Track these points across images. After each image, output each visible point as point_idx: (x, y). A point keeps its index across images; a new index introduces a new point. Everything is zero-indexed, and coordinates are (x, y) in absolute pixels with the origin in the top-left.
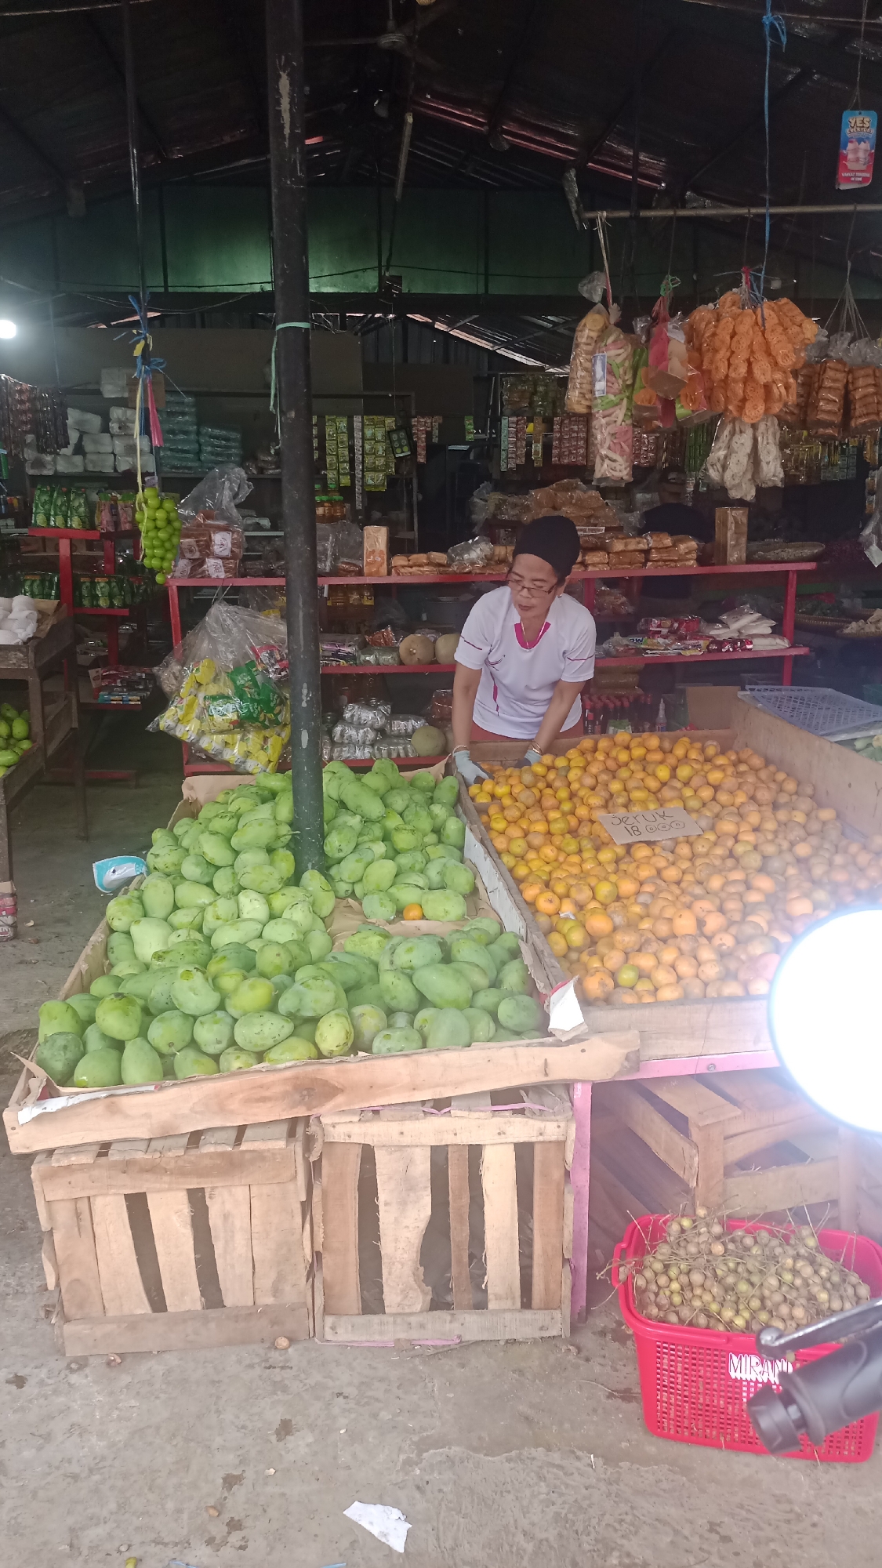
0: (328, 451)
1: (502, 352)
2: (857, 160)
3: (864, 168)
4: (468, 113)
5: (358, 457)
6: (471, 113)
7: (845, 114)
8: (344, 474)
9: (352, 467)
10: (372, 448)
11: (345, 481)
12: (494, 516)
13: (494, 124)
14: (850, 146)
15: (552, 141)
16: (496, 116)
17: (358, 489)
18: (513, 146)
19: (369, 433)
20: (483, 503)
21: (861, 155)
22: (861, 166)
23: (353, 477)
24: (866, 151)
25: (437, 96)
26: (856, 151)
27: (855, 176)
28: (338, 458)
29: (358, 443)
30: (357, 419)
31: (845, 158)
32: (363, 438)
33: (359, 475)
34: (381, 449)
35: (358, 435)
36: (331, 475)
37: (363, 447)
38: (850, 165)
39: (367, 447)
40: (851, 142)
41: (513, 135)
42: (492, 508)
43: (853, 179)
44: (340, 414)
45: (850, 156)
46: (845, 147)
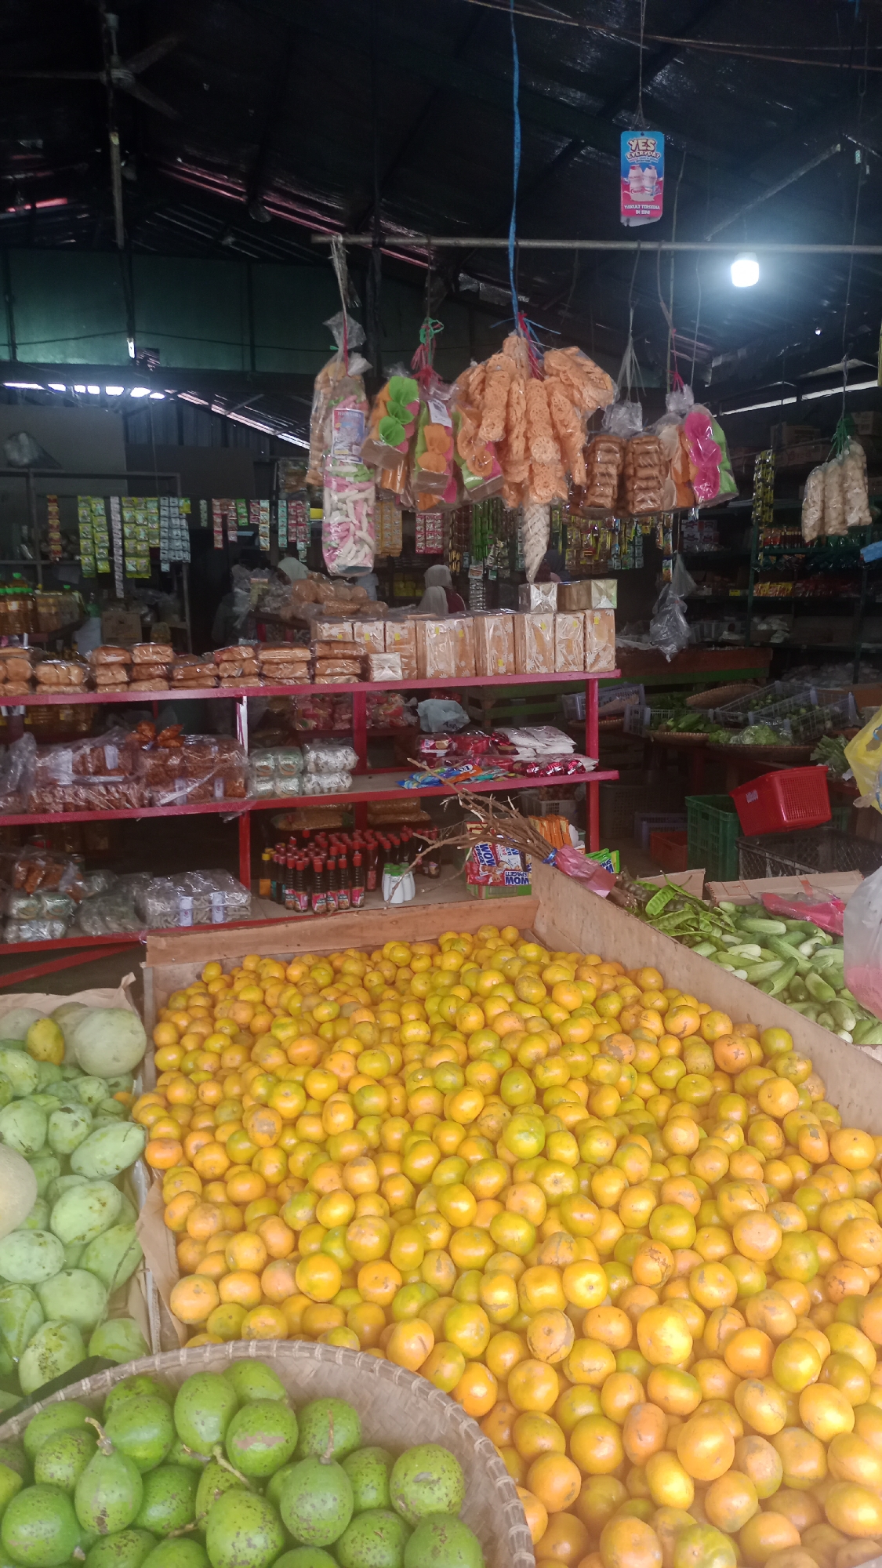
0: (82, 535)
1: (284, 437)
2: (642, 189)
3: (651, 199)
4: (223, 179)
5: (118, 542)
6: (228, 181)
7: (624, 135)
8: (101, 559)
9: (111, 553)
10: (132, 532)
11: (103, 567)
12: (257, 608)
13: (254, 195)
14: (632, 173)
15: (315, 214)
16: (255, 185)
17: (118, 576)
18: (275, 218)
19: (127, 515)
20: (245, 593)
21: (647, 183)
22: (647, 196)
23: (112, 563)
24: (653, 178)
25: (189, 160)
26: (639, 178)
27: (641, 209)
28: (94, 543)
29: (117, 526)
30: (114, 502)
31: (627, 187)
32: (123, 522)
33: (118, 559)
34: (142, 533)
35: (116, 517)
36: (86, 560)
37: (122, 530)
38: (634, 196)
39: (127, 531)
40: (633, 168)
41: (275, 206)
42: (255, 599)
43: (638, 212)
44: (95, 495)
45: (633, 185)
46: (626, 175)
